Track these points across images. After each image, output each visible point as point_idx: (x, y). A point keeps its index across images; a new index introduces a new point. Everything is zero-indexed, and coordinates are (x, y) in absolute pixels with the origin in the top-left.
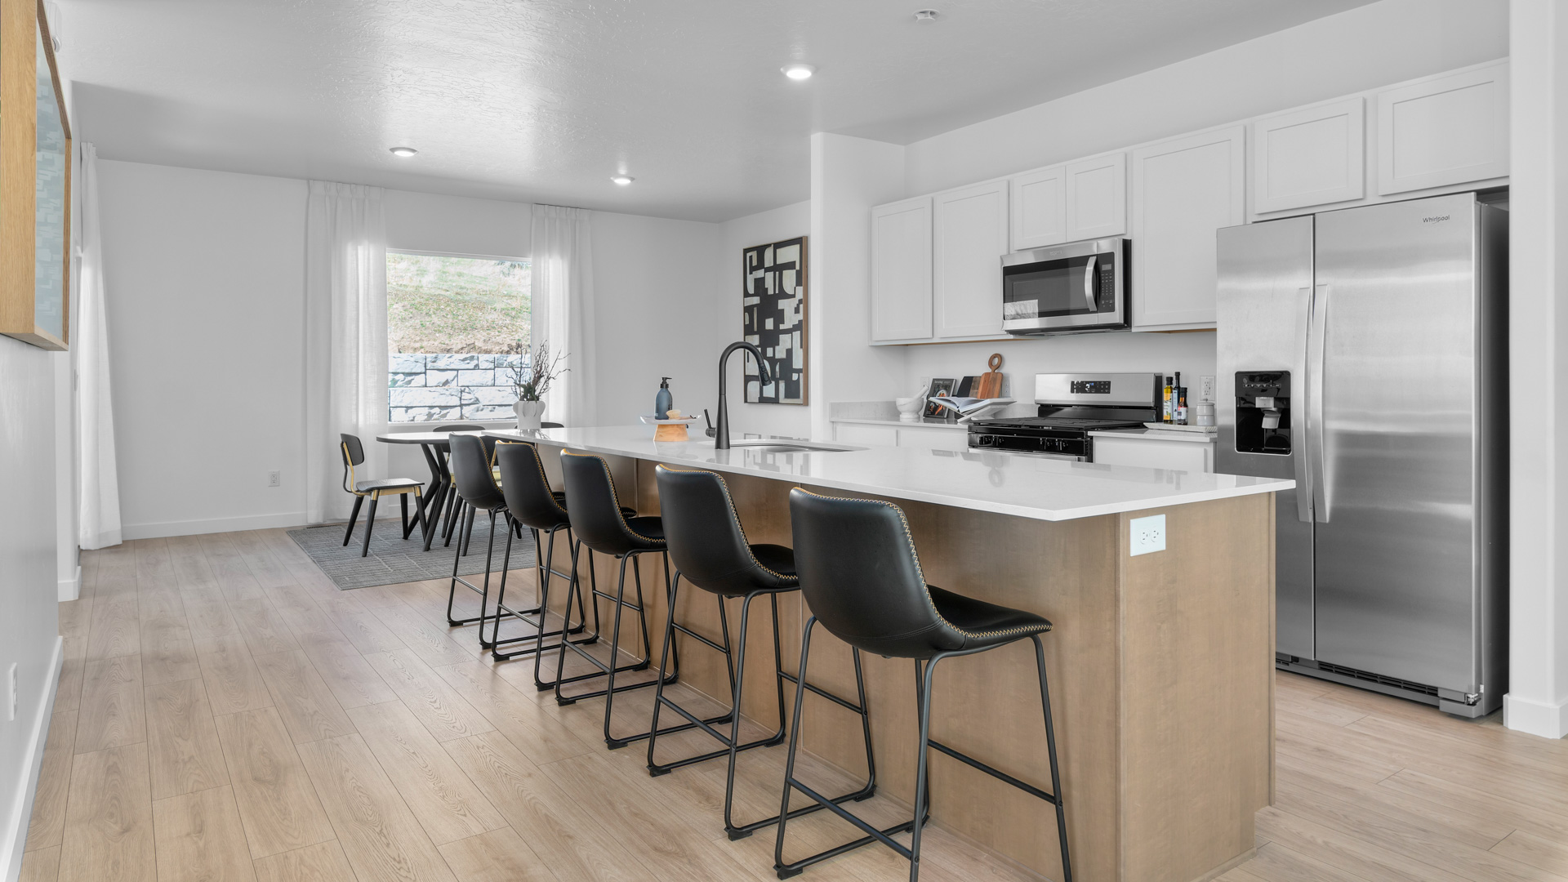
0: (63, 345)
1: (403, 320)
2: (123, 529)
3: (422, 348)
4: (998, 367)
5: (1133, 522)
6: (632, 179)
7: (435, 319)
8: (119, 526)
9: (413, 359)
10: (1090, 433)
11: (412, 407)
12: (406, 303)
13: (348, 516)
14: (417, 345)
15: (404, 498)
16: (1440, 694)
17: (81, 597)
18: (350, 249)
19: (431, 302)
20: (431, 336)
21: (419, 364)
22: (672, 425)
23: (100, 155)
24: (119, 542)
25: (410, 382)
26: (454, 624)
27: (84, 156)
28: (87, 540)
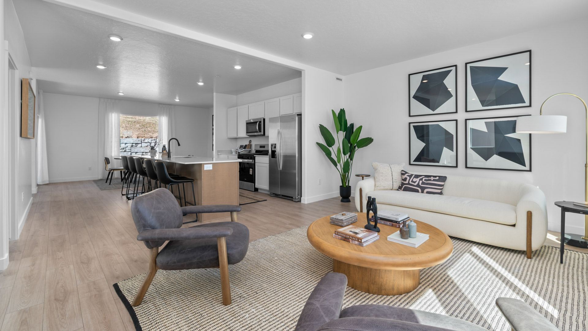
0: (33, 138)
1: (139, 129)
2: (49, 180)
3: (144, 137)
4: (250, 143)
5: (205, 165)
6: (180, 100)
7: (149, 129)
8: (48, 179)
9: (138, 140)
10: (255, 156)
11: (137, 153)
12: (140, 124)
13: (107, 177)
14: (143, 136)
15: (121, 172)
16: (293, 198)
17: (38, 192)
18: (110, 114)
19: (148, 124)
20: (147, 134)
21: (139, 141)
22: (165, 154)
23: (44, 92)
24: (48, 183)
25: (137, 146)
26: (123, 195)
27: (40, 93)
28: (40, 182)
